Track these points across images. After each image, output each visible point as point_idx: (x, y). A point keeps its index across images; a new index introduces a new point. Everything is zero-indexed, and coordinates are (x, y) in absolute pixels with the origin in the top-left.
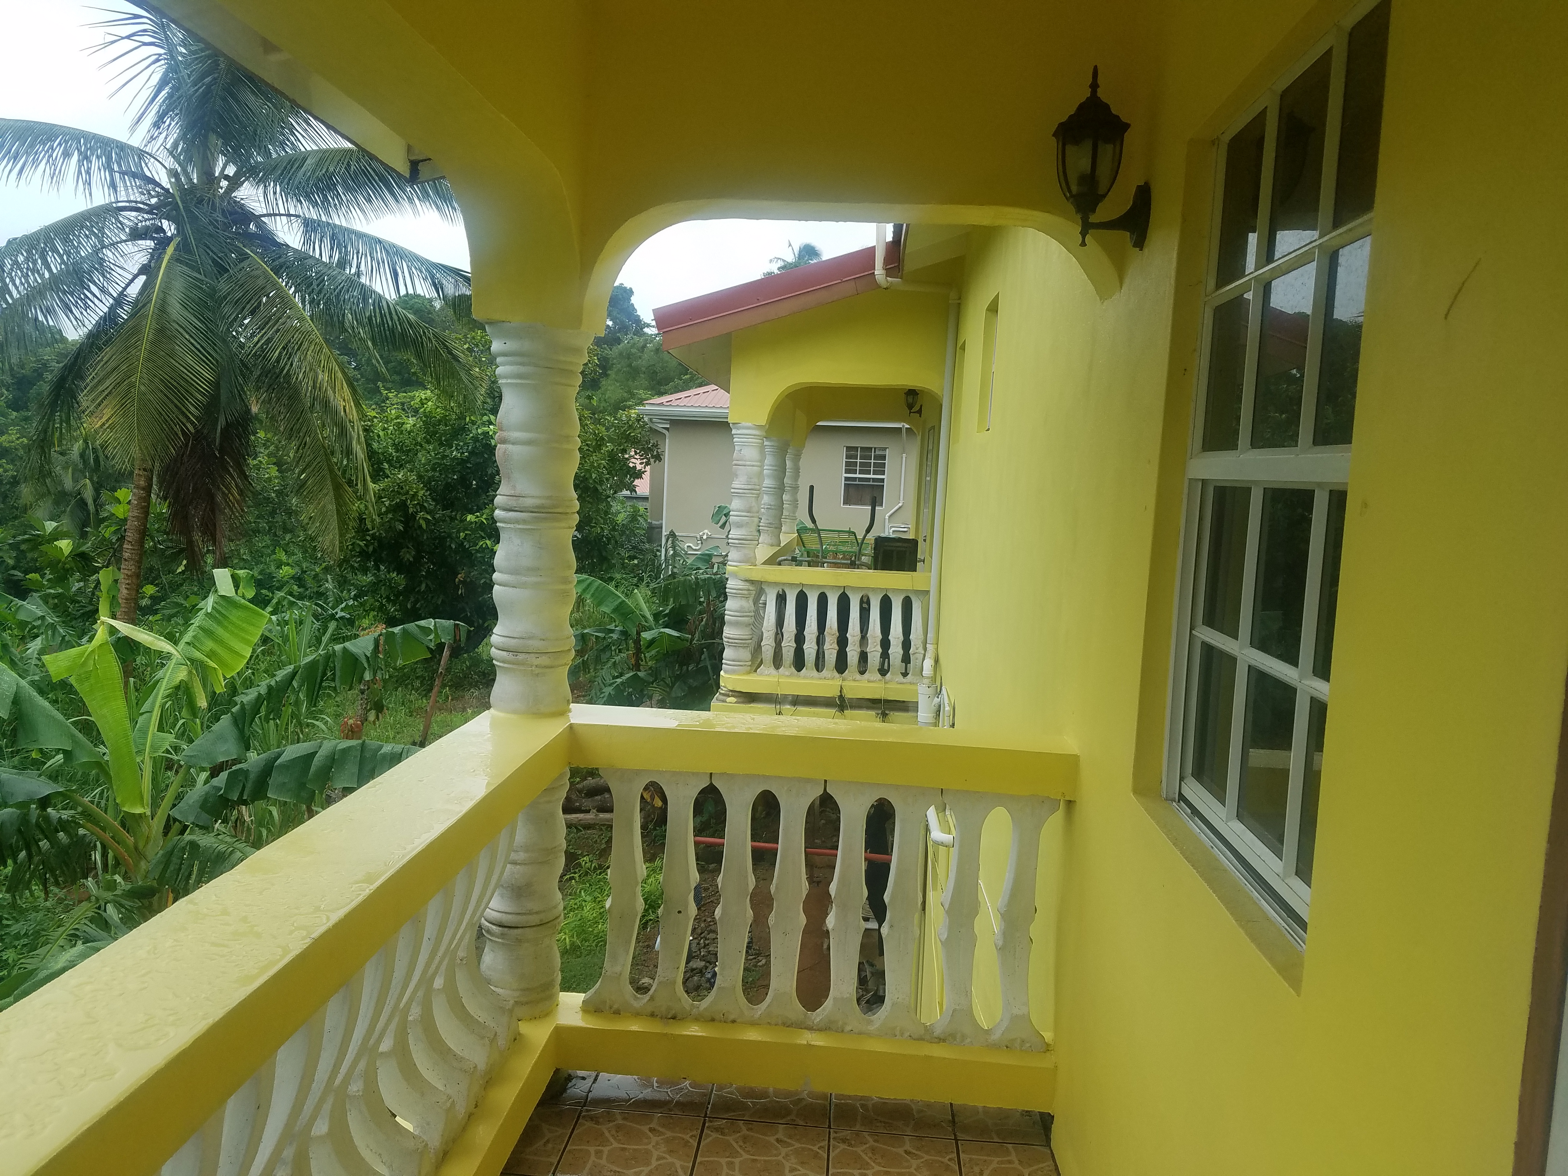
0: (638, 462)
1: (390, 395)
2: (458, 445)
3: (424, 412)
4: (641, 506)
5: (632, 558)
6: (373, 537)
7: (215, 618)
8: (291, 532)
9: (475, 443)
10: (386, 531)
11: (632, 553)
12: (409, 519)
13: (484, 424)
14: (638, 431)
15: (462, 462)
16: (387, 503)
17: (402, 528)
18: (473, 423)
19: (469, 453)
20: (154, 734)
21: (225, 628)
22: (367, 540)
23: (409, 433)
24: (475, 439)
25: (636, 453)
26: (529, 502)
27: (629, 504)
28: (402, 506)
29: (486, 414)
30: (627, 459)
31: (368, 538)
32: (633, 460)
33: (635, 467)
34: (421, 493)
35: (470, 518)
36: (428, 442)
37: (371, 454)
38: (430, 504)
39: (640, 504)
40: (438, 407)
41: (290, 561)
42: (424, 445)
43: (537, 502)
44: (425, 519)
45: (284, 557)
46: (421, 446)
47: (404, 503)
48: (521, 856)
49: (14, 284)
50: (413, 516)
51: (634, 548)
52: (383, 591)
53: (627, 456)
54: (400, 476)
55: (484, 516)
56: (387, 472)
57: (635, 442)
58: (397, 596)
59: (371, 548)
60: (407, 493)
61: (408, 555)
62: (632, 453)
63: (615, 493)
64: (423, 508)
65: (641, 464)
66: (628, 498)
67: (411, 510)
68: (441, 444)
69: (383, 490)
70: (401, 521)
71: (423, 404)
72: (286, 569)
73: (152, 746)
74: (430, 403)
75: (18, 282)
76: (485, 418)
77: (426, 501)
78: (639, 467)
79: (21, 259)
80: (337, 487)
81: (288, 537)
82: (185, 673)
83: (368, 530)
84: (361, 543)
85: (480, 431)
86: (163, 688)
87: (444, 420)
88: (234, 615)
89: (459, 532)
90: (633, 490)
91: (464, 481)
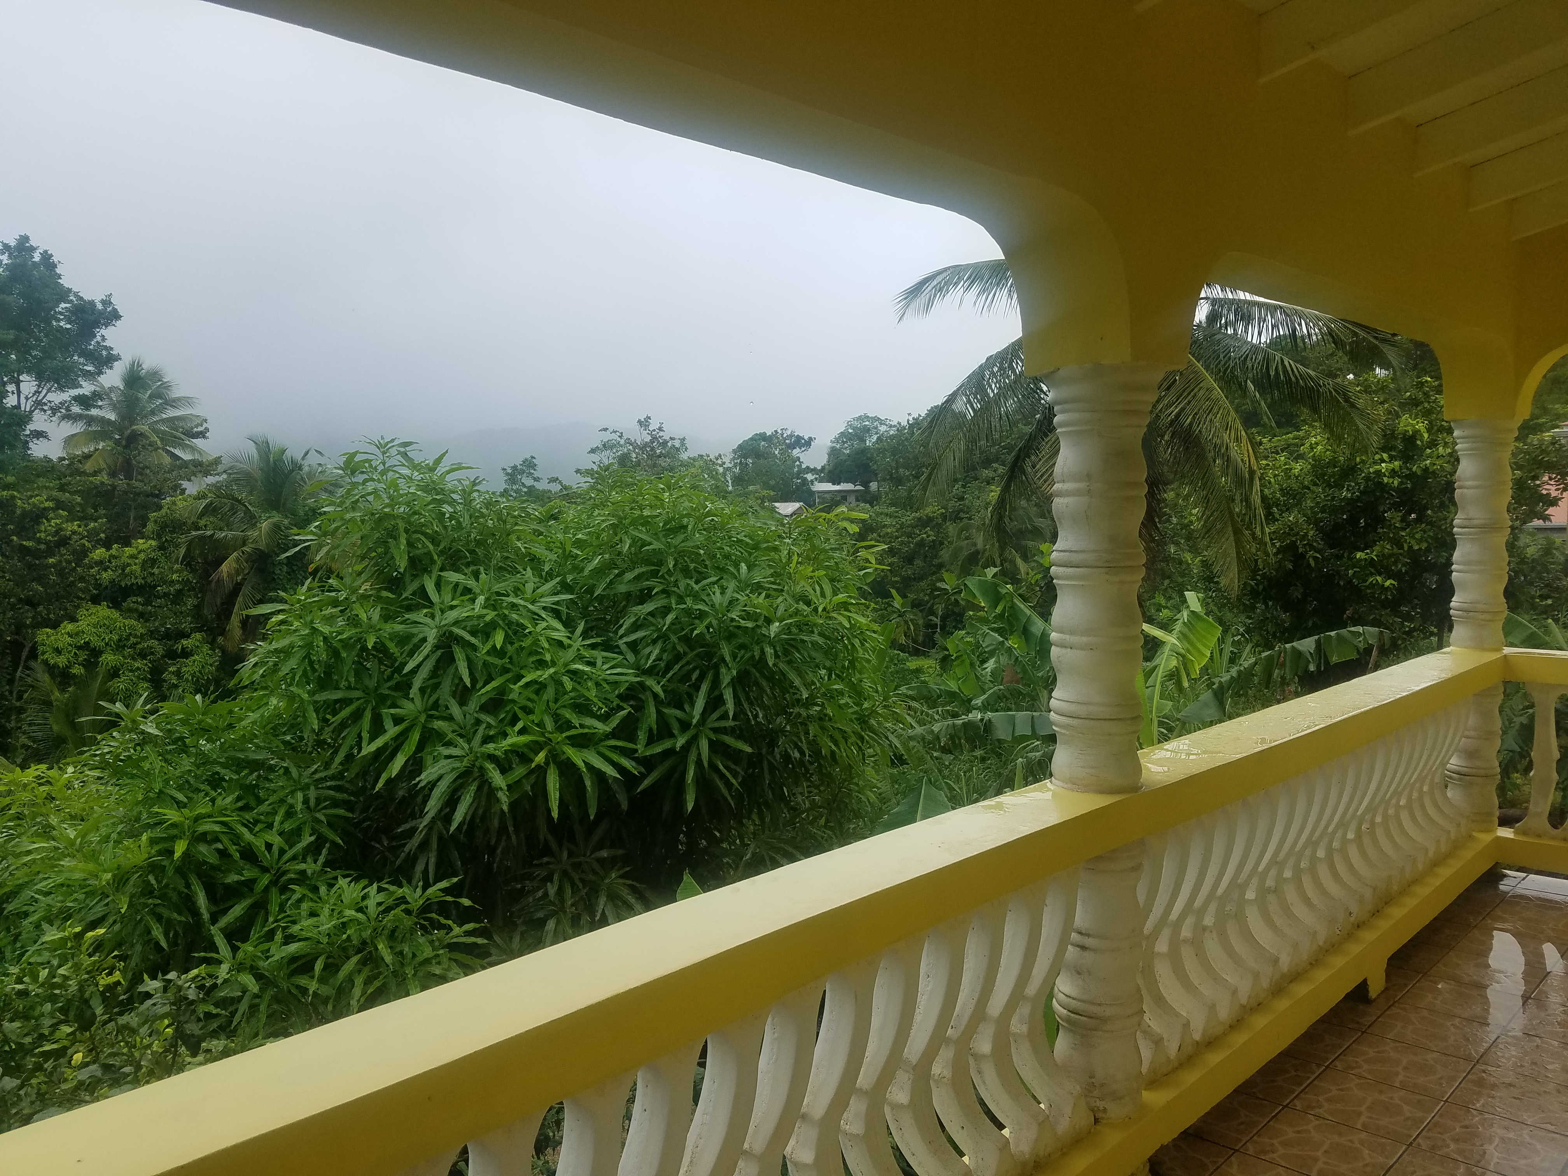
0: (1554, 488)
1: (1265, 440)
2: (1348, 486)
3: (1314, 456)
4: (1558, 539)
5: (1543, 597)
6: (1264, 576)
7: (1188, 627)
8: (1169, 577)
9: (1367, 482)
10: (1277, 570)
11: (1545, 591)
12: (1299, 558)
13: (1375, 463)
14: (1552, 455)
15: (1351, 502)
16: (1278, 545)
17: (1291, 567)
18: (1363, 461)
19: (1361, 492)
20: (1158, 702)
21: (1193, 634)
22: (1256, 580)
23: (1297, 477)
24: (1367, 479)
25: (1550, 479)
26: (1476, 522)
27: (1541, 536)
28: (1293, 546)
29: (1377, 453)
30: (1539, 486)
31: (1258, 577)
32: (1548, 487)
33: (1548, 495)
34: (1311, 533)
35: (1359, 555)
36: (1315, 484)
37: (1264, 498)
38: (1320, 544)
39: (1556, 535)
40: (1328, 450)
41: (1169, 605)
42: (1312, 488)
43: (1482, 522)
44: (1315, 558)
45: (1163, 602)
46: (1309, 489)
47: (1293, 543)
48: (1472, 733)
49: (991, 388)
50: (1303, 556)
51: (1547, 586)
52: (1270, 627)
53: (1538, 482)
54: (1291, 519)
55: (1374, 553)
56: (1277, 516)
57: (1550, 467)
58: (1283, 633)
59: (1261, 587)
60: (1298, 533)
61: (1296, 593)
62: (1546, 478)
63: (1521, 525)
64: (1312, 548)
65: (1556, 490)
66: (1540, 530)
67: (1300, 550)
68: (1330, 486)
69: (1274, 532)
70: (1291, 561)
71: (1312, 448)
72: (1165, 611)
73: (1157, 708)
74: (1319, 447)
75: (993, 386)
76: (1377, 457)
77: (1316, 541)
78: (1554, 494)
79: (996, 369)
80: (1237, 532)
81: (1166, 582)
82: (1176, 662)
83: (1259, 570)
84: (1252, 583)
85: (1371, 470)
86: (1161, 672)
87: (1333, 463)
88: (1199, 626)
89: (1347, 569)
90: (1546, 518)
91: (1353, 520)
